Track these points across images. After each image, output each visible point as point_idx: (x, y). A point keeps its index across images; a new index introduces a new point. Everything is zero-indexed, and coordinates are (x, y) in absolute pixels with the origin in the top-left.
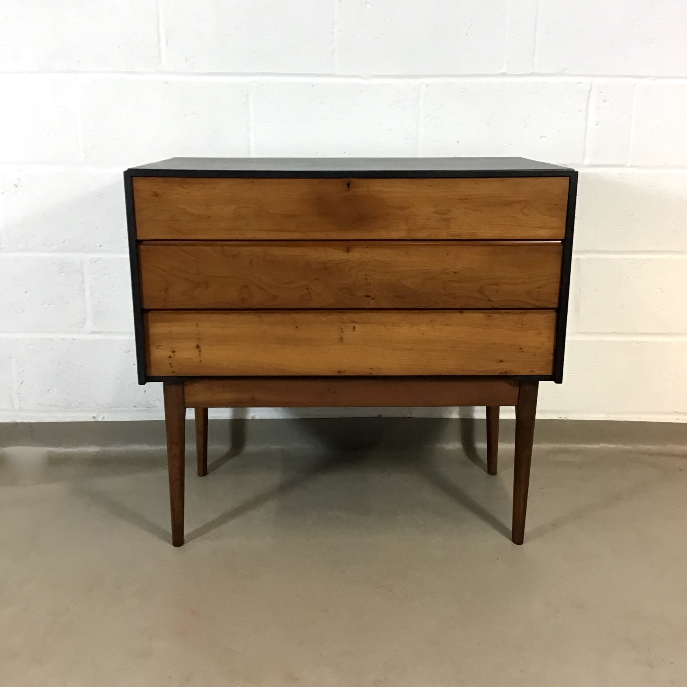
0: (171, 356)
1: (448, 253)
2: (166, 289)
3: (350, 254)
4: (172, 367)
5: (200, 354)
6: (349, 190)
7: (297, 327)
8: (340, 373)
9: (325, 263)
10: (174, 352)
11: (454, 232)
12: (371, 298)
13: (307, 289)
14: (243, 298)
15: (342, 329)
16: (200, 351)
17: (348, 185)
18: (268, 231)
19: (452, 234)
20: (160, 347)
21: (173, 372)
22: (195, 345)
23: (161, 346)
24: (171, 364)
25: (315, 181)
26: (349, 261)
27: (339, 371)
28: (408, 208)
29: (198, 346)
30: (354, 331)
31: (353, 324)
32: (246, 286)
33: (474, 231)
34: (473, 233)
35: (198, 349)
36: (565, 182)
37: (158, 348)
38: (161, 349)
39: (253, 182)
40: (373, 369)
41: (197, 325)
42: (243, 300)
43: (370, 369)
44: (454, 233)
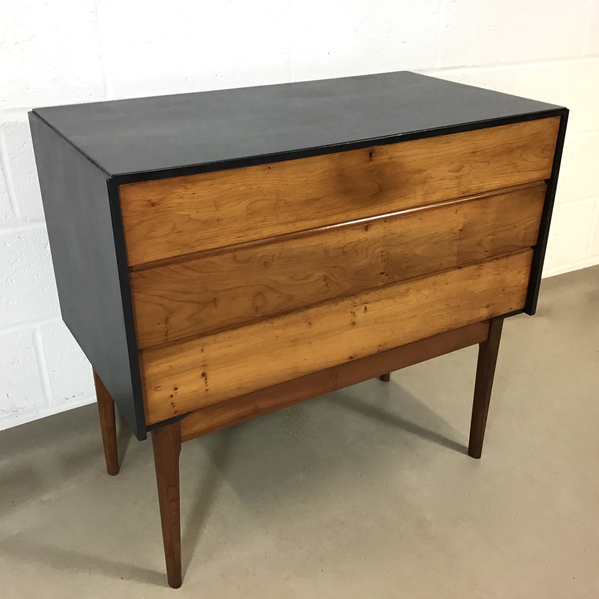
0: (173, 394)
1: (456, 212)
2: (167, 320)
3: (368, 232)
4: (174, 406)
5: (206, 382)
6: (371, 160)
7: (310, 324)
8: (351, 359)
9: (343, 248)
10: (176, 389)
11: (464, 188)
12: (385, 274)
13: (325, 280)
14: (257, 307)
15: (354, 313)
16: (206, 379)
17: (371, 154)
18: (284, 223)
19: (462, 191)
20: (159, 389)
21: (176, 412)
22: (200, 374)
23: (160, 387)
24: (172, 403)
25: (337, 155)
26: (367, 240)
27: (350, 357)
28: (425, 171)
29: (204, 375)
30: (365, 312)
31: (365, 305)
32: (260, 293)
33: (481, 185)
34: (480, 187)
35: (203, 377)
36: (556, 121)
37: (156, 390)
38: (160, 390)
39: (269, 168)
40: (381, 345)
41: (202, 350)
42: (257, 309)
43: (379, 346)
44: (464, 190)
